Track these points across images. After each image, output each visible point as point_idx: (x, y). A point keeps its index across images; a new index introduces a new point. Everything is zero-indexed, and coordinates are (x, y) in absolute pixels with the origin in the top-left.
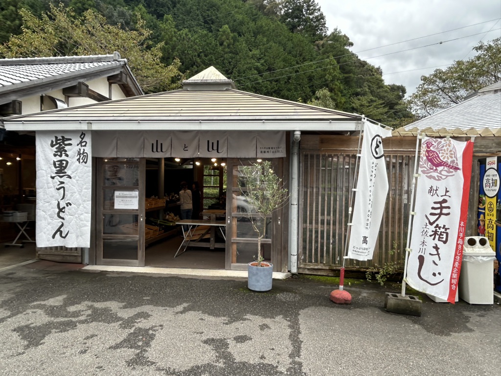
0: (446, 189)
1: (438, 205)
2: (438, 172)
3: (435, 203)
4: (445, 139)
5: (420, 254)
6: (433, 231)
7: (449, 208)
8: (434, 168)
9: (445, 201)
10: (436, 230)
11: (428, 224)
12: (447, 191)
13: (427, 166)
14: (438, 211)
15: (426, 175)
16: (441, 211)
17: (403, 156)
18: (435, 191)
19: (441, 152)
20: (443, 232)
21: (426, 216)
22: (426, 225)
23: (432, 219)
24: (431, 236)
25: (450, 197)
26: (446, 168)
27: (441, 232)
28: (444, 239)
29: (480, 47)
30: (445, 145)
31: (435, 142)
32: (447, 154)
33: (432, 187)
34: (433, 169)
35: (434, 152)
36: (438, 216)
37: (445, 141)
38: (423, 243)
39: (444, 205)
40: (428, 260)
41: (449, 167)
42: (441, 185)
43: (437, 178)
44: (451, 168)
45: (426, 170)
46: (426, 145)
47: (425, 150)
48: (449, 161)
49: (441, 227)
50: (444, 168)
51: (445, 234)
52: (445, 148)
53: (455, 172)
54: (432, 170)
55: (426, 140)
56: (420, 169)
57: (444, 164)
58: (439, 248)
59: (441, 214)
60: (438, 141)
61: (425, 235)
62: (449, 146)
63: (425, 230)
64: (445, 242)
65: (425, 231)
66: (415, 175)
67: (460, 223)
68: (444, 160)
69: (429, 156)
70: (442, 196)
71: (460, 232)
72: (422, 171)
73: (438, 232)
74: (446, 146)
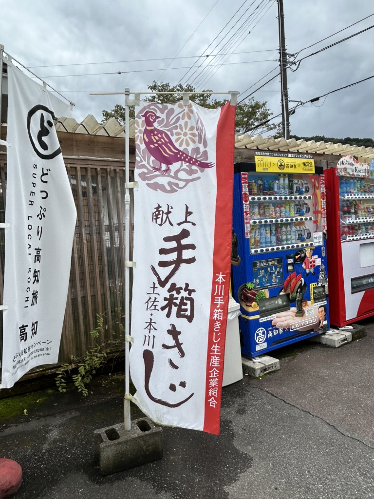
0: (187, 208)
1: (174, 244)
2: (172, 174)
3: (167, 239)
4: (182, 102)
5: (146, 347)
6: (165, 299)
7: (192, 247)
8: (164, 167)
9: (185, 234)
10: (171, 296)
11: (157, 285)
12: (188, 213)
13: (148, 163)
14: (173, 256)
15: (147, 182)
16: (180, 255)
17: (96, 169)
18: (165, 216)
19: (174, 131)
20: (187, 299)
21: (153, 269)
22: (154, 288)
23: (164, 272)
24: (163, 308)
25: (194, 224)
26: (185, 166)
27: (182, 298)
28: (188, 313)
29: (154, 87)
30: (181, 115)
31: (162, 112)
32: (185, 134)
33: (159, 207)
34: (159, 170)
35: (161, 132)
36: (173, 266)
37: (180, 106)
38: (150, 324)
39: (184, 242)
40: (161, 358)
41: (189, 162)
42: (177, 202)
43: (168, 188)
44: (194, 164)
45: (146, 171)
46: (143, 118)
47: (143, 129)
48: (190, 149)
49: (181, 288)
50: (182, 165)
51: (188, 302)
52: (182, 122)
53: (202, 171)
54: (157, 173)
55: (145, 108)
56: (137, 171)
57: (181, 156)
58: (179, 333)
59: (179, 261)
60: (166, 108)
61: (153, 307)
62: (190, 118)
63: (153, 296)
64: (190, 319)
65: (152, 300)
66: (128, 184)
67: (215, 277)
68: (181, 149)
69: (152, 143)
70: (179, 224)
71: (217, 295)
72: (140, 175)
73: (177, 299)
74: (183, 118)
